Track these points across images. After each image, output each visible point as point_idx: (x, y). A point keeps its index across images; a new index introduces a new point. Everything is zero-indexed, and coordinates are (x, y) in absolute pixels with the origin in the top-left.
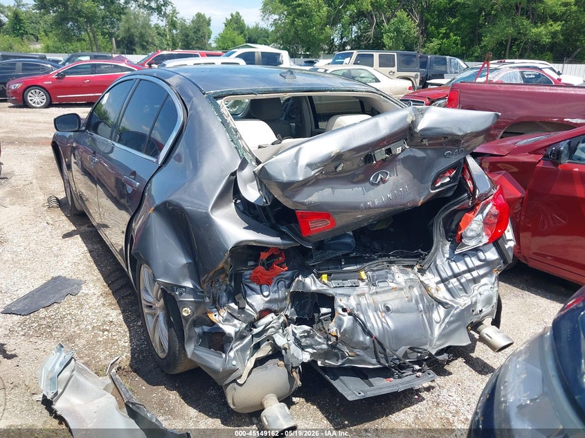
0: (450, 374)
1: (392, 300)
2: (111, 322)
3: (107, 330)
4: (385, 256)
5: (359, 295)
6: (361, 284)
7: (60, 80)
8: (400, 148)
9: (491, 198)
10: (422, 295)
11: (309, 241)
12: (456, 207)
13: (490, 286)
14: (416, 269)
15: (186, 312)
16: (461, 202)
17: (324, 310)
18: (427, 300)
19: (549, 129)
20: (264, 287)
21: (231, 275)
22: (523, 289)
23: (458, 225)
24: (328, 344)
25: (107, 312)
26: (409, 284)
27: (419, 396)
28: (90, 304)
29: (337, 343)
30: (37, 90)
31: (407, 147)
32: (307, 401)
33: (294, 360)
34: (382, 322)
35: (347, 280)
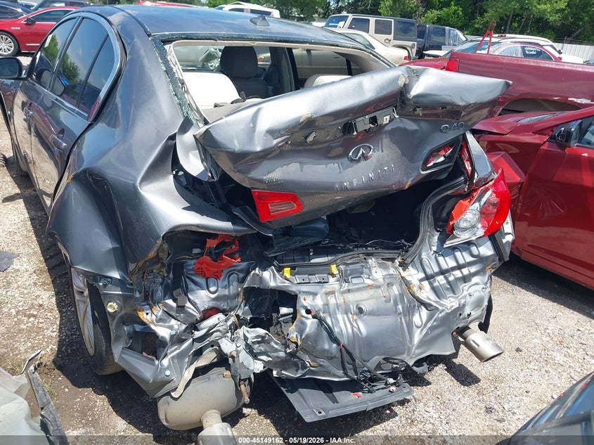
0: (429, 383)
1: (366, 300)
2: (41, 305)
3: (34, 316)
4: (361, 246)
5: (327, 294)
6: (332, 280)
7: (30, 27)
8: (388, 117)
9: (491, 183)
10: (401, 295)
11: (269, 228)
12: (449, 192)
13: (482, 286)
14: (397, 262)
15: (112, 307)
16: (456, 187)
17: (284, 310)
18: (408, 301)
19: (551, 108)
20: (211, 281)
21: (169, 265)
22: (513, 283)
23: (449, 214)
24: (285, 352)
25: (39, 293)
26: (387, 281)
27: (392, 411)
28: (20, 283)
29: (297, 351)
30: (4, 36)
31: (397, 117)
32: (260, 414)
33: (243, 370)
34: (352, 326)
35: (314, 274)
